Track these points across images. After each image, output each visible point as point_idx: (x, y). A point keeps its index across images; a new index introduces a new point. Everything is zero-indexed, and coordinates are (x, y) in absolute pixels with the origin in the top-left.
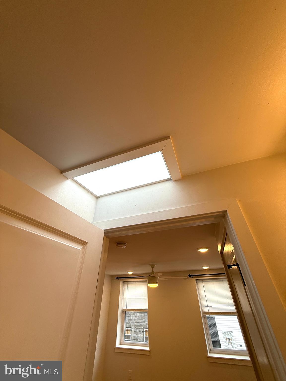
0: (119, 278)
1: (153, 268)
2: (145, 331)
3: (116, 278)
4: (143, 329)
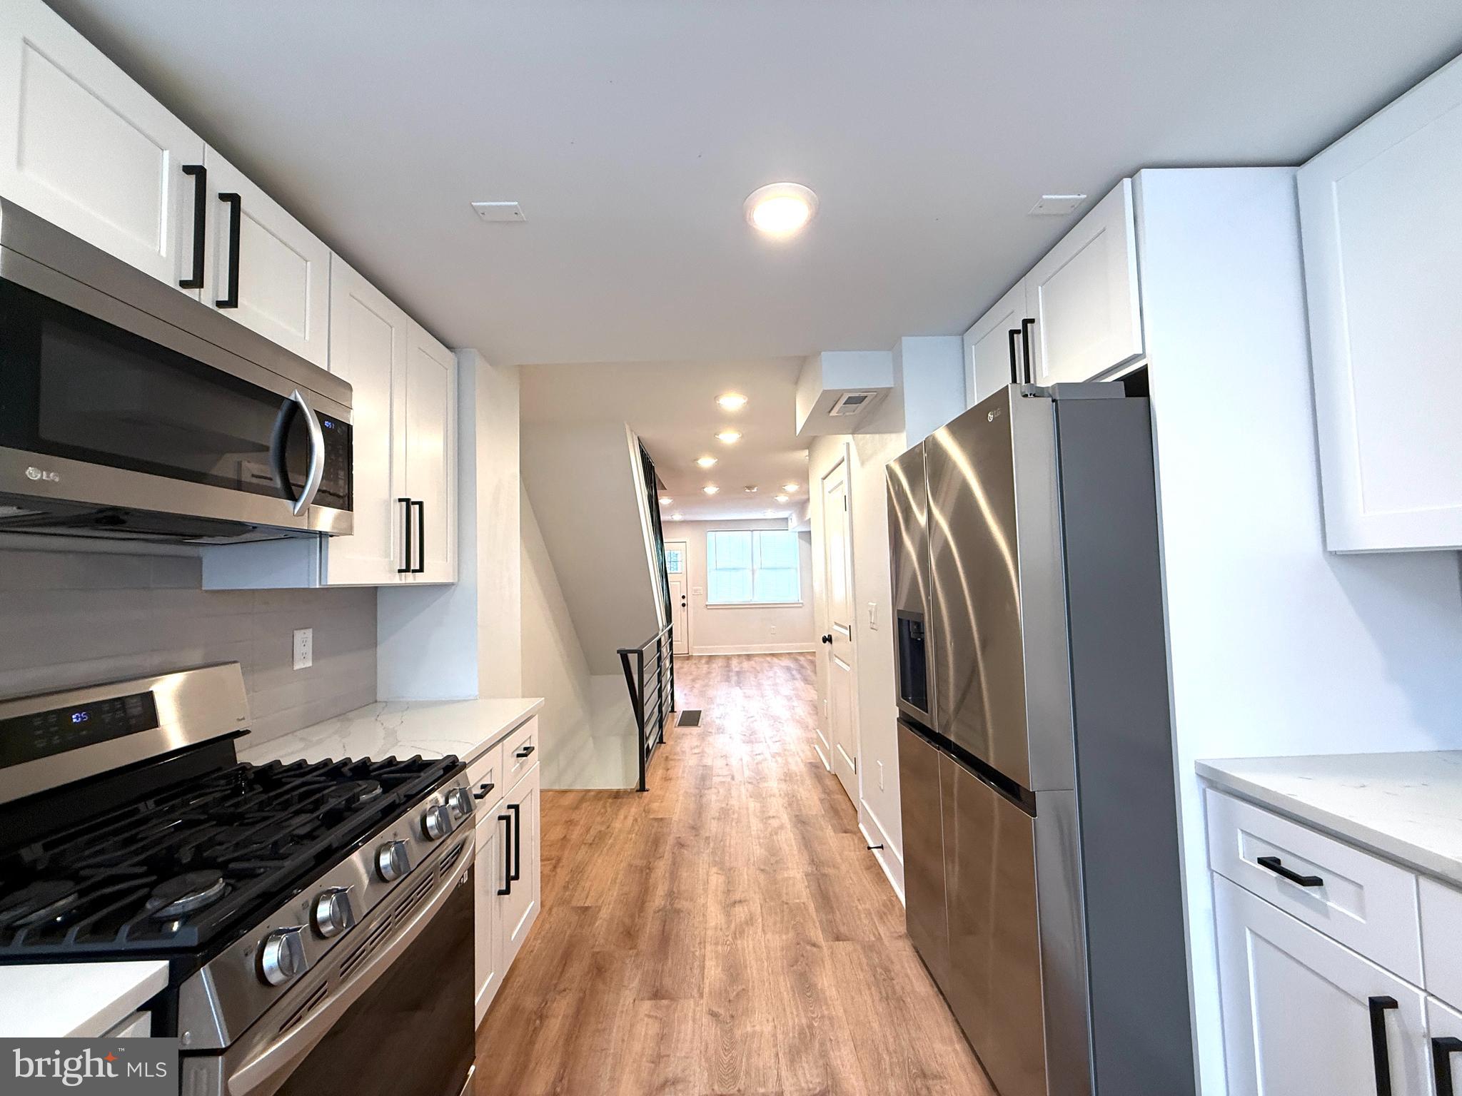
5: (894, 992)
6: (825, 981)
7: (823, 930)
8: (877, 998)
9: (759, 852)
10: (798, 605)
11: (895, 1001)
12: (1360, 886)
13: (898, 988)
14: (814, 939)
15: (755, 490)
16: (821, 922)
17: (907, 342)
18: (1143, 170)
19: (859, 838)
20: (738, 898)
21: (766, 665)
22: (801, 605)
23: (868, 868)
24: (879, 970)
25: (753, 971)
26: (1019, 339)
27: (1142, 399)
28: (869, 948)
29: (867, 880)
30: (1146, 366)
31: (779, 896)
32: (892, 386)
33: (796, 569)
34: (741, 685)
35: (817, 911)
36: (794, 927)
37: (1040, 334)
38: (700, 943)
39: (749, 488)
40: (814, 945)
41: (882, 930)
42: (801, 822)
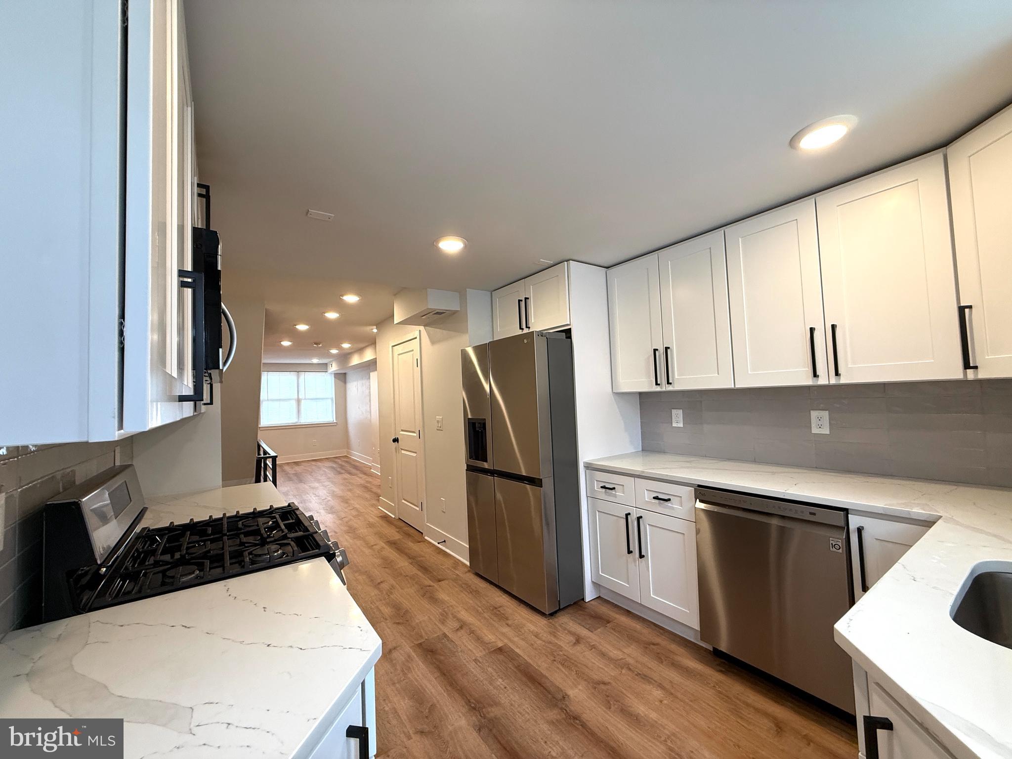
5: (473, 590)
6: (442, 596)
7: (430, 580)
8: (467, 594)
9: (378, 561)
10: (333, 424)
11: (475, 593)
12: (623, 486)
13: (474, 588)
14: (428, 584)
15: (321, 345)
16: (428, 577)
17: (470, 292)
18: (571, 261)
19: (428, 543)
20: (379, 581)
21: (314, 467)
22: (336, 424)
23: (439, 553)
24: (463, 585)
25: (406, 604)
26: (523, 304)
27: (569, 340)
28: (455, 580)
29: (440, 557)
30: (570, 329)
31: (401, 574)
32: (459, 310)
33: (332, 400)
34: (303, 481)
35: (424, 575)
36: (416, 583)
37: (531, 303)
38: (371, 603)
39: (316, 344)
40: (430, 586)
41: (457, 572)
42: (392, 544)
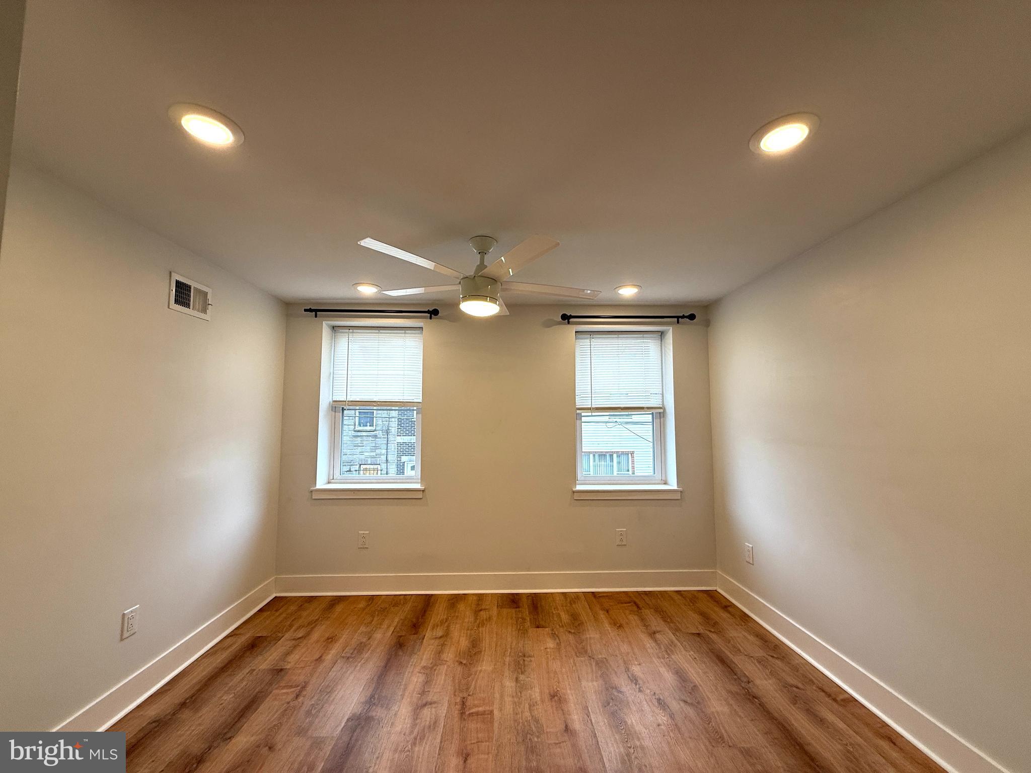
0: (316, 311)
1: (483, 253)
2: (362, 469)
3: (306, 310)
4: (358, 466)
